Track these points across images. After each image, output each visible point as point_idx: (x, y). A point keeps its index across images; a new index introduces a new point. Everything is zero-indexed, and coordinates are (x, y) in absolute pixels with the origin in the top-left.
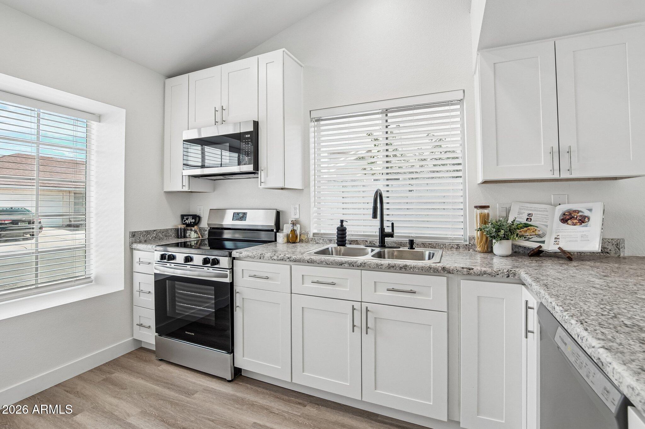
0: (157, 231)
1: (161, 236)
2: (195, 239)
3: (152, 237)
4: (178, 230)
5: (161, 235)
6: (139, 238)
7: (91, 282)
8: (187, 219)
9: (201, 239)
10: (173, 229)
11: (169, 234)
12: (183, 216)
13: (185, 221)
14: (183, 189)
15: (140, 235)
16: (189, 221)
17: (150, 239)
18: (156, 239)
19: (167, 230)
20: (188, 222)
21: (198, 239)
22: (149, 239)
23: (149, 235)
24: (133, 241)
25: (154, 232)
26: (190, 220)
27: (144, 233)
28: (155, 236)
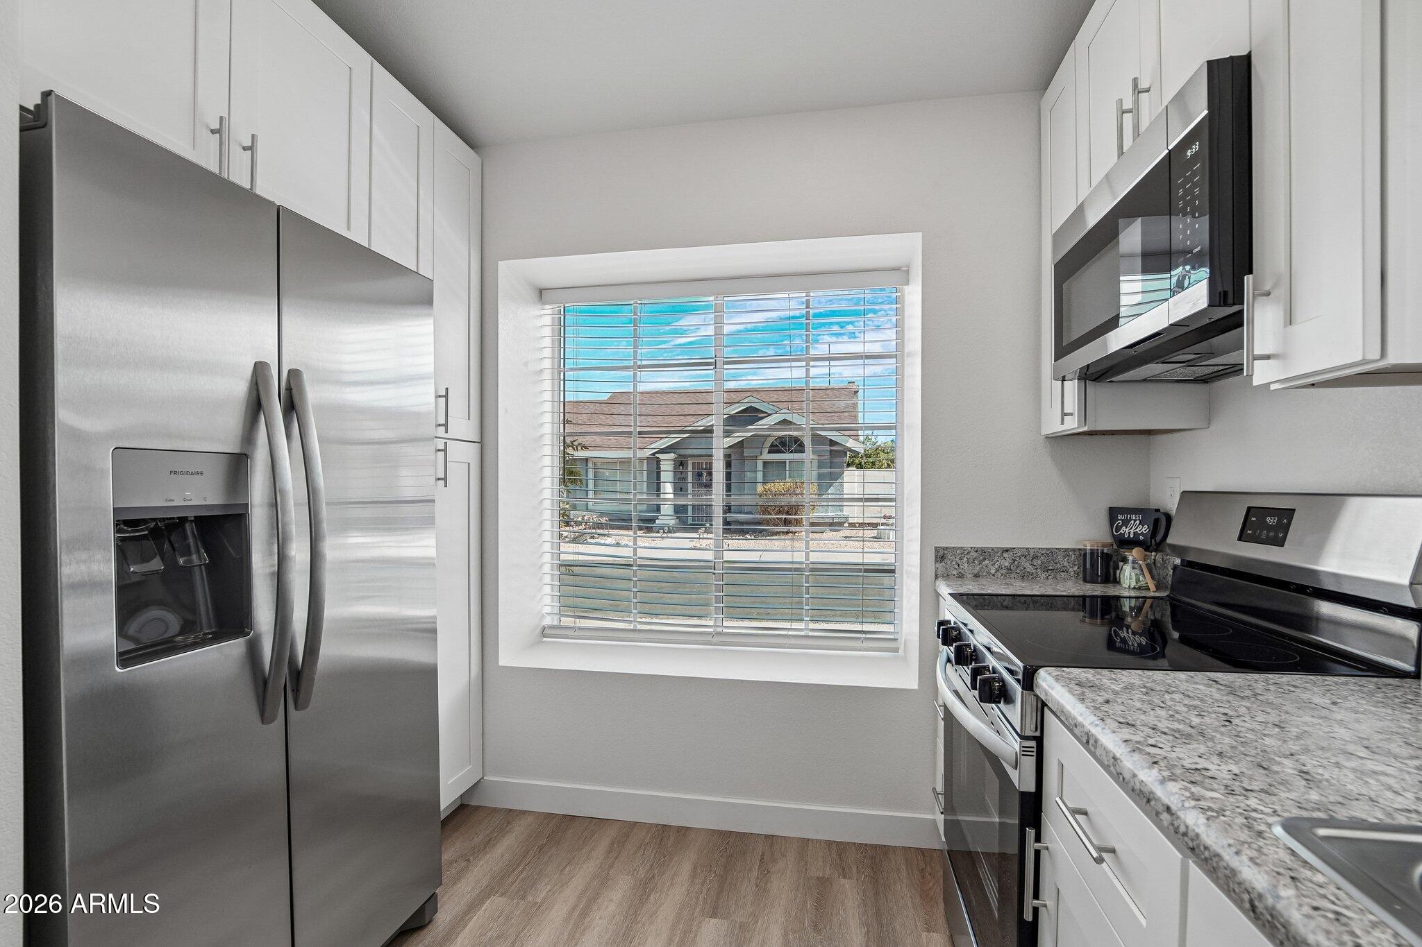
0: (1016, 551)
1: (1030, 569)
2: (1133, 594)
3: (996, 566)
4: (1085, 555)
5: (1027, 565)
6: (956, 567)
7: (897, 650)
8: (1125, 523)
9: (1152, 594)
10: (1074, 550)
11: (1059, 566)
12: (1113, 513)
13: (1118, 529)
14: (1062, 423)
15: (961, 559)
16: (1132, 531)
17: (993, 571)
18: (1012, 576)
19: (1051, 553)
20: (1129, 533)
21: (1144, 594)
22: (989, 573)
23: (987, 562)
24: (939, 572)
25: (1005, 555)
26: (1136, 528)
27: (975, 555)
28: (1007, 564)
